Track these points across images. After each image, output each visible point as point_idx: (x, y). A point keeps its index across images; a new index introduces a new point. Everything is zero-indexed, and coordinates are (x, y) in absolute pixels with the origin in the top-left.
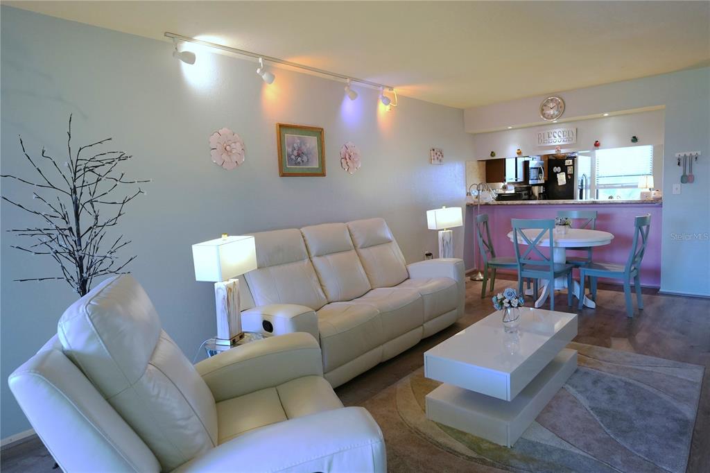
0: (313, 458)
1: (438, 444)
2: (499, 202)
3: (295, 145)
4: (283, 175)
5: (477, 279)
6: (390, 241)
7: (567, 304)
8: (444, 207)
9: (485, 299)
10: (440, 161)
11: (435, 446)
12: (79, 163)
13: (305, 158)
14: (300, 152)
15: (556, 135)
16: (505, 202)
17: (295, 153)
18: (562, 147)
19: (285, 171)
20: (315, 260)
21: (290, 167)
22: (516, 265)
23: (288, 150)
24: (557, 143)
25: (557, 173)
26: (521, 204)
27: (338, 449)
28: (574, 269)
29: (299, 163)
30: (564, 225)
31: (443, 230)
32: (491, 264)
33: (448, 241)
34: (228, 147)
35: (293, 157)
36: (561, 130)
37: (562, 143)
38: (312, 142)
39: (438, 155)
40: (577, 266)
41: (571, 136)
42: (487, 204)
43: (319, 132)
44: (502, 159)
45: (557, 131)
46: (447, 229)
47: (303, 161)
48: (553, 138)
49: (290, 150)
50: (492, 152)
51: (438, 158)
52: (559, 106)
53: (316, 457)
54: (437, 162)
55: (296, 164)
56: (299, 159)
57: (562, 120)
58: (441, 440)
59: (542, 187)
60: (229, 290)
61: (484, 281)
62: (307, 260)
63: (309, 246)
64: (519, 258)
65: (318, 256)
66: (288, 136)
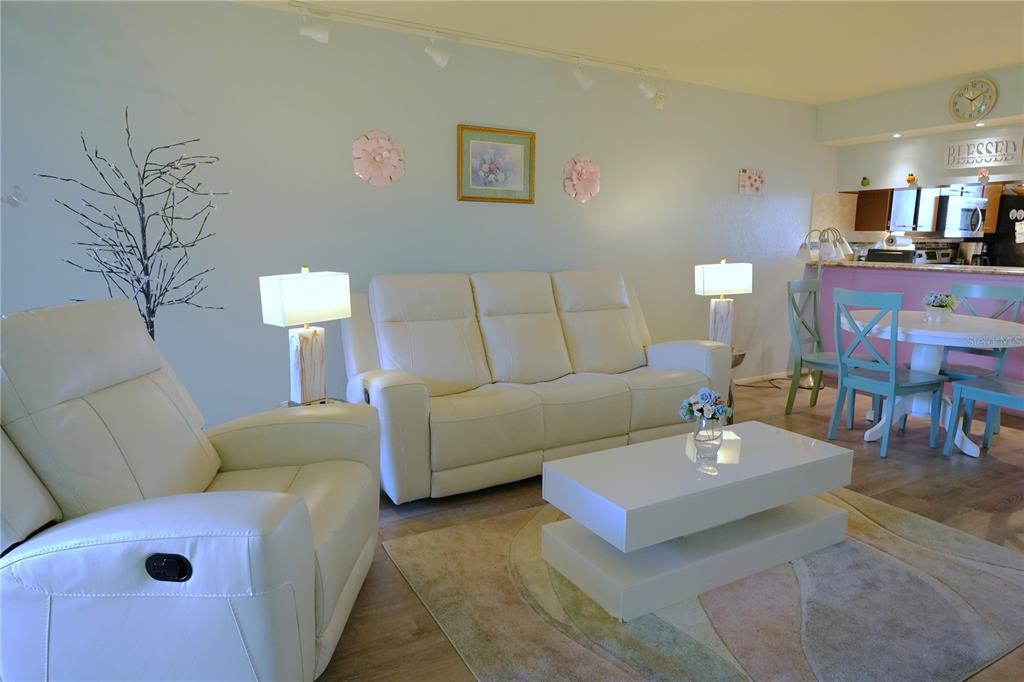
0: (172, 536)
1: (526, 593)
2: (870, 264)
3: (486, 157)
4: (463, 199)
5: (806, 386)
6: (625, 307)
7: (928, 444)
8: (723, 261)
9: (792, 416)
10: (757, 189)
11: (520, 594)
12: (148, 167)
13: (501, 176)
14: (493, 166)
15: (983, 150)
16: (877, 264)
17: (486, 168)
18: (993, 170)
19: (466, 193)
20: (484, 320)
21: (473, 188)
22: (836, 367)
23: (473, 162)
24: (984, 164)
25: (1016, 220)
26: (899, 269)
27: (205, 533)
28: (946, 384)
29: (491, 182)
30: (941, 306)
31: (718, 297)
32: (806, 361)
33: (725, 316)
34: (377, 159)
35: (481, 173)
36: (993, 140)
37: (992, 164)
38: (515, 152)
39: (754, 181)
40: (951, 380)
41: (1011, 151)
42: (839, 266)
43: (529, 139)
44: (887, 190)
45: (985, 141)
46: (726, 296)
47: (497, 180)
48: (976, 154)
49: (477, 163)
50: (865, 179)
51: (752, 185)
52: (988, 95)
53: (177, 536)
54: (748, 190)
55: (486, 184)
56: (491, 177)
57: (992, 121)
58: (535, 589)
59: (981, 244)
60: (304, 339)
61: (816, 390)
62: (470, 319)
63: (479, 300)
64: (841, 355)
65: (490, 314)
66: (474, 144)
